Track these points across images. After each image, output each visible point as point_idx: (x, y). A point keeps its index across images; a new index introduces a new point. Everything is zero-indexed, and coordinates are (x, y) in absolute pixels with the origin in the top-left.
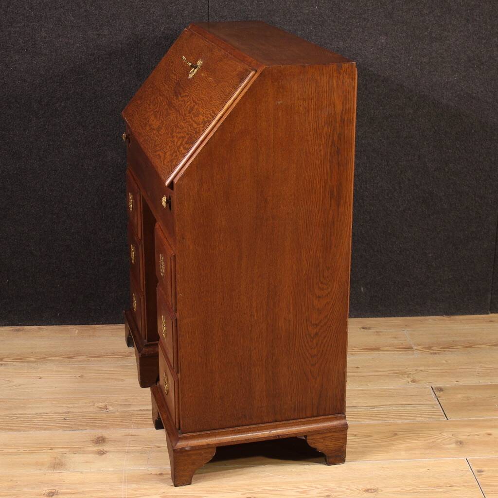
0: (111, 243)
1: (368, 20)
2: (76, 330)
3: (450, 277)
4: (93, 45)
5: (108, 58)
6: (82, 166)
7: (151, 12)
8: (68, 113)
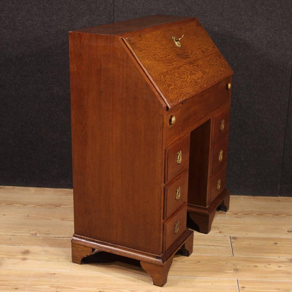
0: (55, 141)
1: (208, 17)
2: (33, 190)
3: (255, 173)
4: (47, 25)
5: (55, 34)
6: (40, 95)
7: (81, 7)
8: (32, 64)
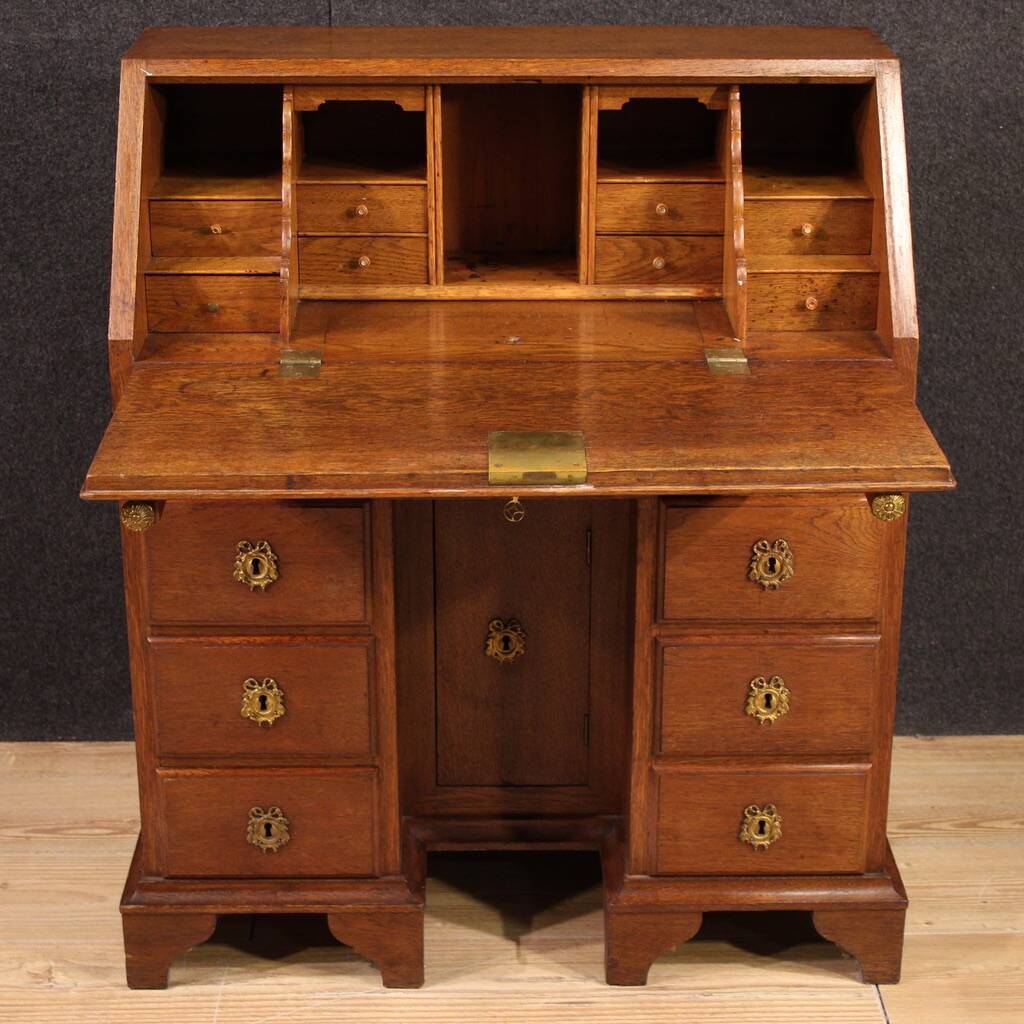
0: (96, 549)
1: (731, 11)
2: (11, 755)
3: (933, 643)
4: (42, 65)
5: (80, 99)
6: (22, 361)
